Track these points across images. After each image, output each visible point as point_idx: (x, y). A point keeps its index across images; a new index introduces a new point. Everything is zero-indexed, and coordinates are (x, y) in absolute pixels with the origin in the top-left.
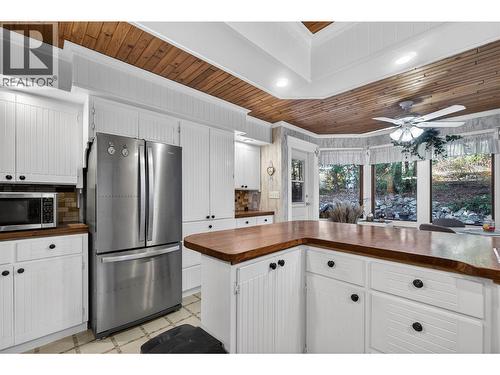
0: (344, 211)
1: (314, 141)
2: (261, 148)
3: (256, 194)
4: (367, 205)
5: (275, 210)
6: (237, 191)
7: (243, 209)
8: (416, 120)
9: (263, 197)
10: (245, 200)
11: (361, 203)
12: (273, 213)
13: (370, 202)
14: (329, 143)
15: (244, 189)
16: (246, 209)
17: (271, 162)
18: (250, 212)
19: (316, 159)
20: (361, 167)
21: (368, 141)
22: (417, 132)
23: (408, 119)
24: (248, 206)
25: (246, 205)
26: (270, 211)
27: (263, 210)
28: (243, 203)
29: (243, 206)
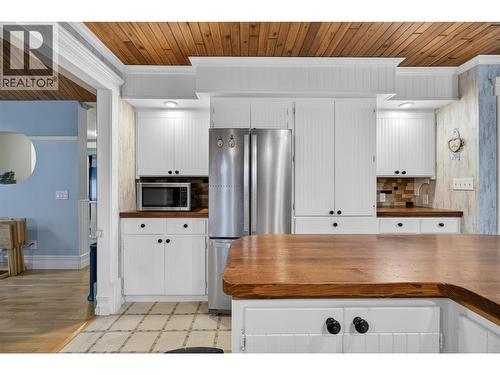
2: (436, 111)
3: (428, 183)
5: (463, 210)
6: (379, 180)
7: (405, 204)
9: (441, 187)
10: (406, 192)
15: (400, 175)
16: (410, 205)
17: (457, 130)
18: (415, 210)
24: (412, 200)
25: (410, 199)
26: (453, 209)
27: (441, 208)
28: (404, 196)
29: (402, 200)
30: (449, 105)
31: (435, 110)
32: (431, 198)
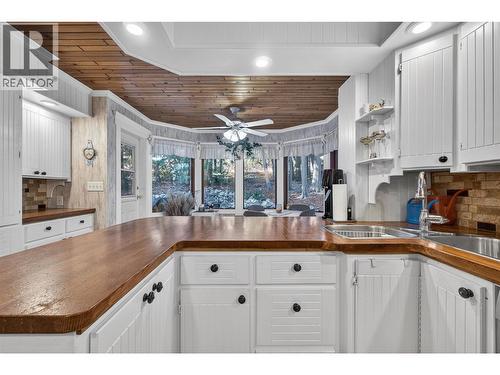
0: (180, 204)
1: (148, 127)
3: (64, 186)
4: (198, 196)
5: (96, 207)
6: (26, 180)
7: (36, 207)
8: (243, 125)
9: (75, 189)
10: (39, 194)
11: (193, 194)
12: (92, 211)
13: (200, 194)
14: (163, 132)
15: (40, 176)
16: (42, 207)
17: (90, 142)
18: (47, 213)
19: (149, 147)
20: (193, 160)
21: (199, 137)
22: (243, 135)
23: (237, 122)
24: (45, 203)
25: (42, 202)
26: (88, 208)
27: (76, 208)
28: (36, 199)
29: (35, 203)
30: (83, 118)
31: (71, 118)
32: (66, 199)
